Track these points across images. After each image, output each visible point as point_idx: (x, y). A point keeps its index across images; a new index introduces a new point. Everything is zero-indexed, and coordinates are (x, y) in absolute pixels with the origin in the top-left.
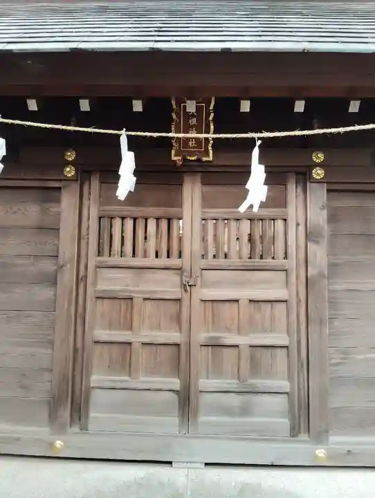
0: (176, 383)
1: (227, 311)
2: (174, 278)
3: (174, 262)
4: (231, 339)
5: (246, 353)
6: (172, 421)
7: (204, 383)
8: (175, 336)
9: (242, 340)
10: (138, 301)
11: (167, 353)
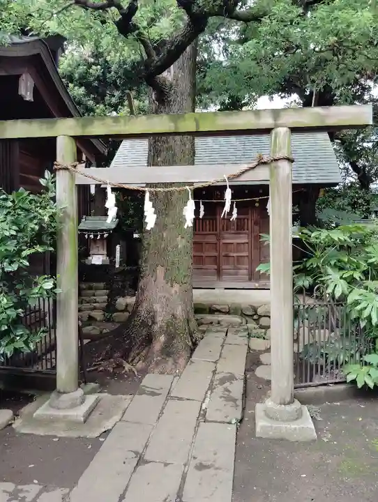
0: (216, 267)
1: (230, 246)
2: (214, 237)
3: (214, 232)
4: (231, 254)
5: (236, 258)
6: (215, 278)
7: (224, 267)
8: (216, 254)
9: (235, 255)
10: (204, 244)
11: (213, 258)
